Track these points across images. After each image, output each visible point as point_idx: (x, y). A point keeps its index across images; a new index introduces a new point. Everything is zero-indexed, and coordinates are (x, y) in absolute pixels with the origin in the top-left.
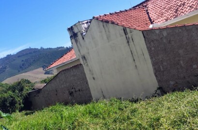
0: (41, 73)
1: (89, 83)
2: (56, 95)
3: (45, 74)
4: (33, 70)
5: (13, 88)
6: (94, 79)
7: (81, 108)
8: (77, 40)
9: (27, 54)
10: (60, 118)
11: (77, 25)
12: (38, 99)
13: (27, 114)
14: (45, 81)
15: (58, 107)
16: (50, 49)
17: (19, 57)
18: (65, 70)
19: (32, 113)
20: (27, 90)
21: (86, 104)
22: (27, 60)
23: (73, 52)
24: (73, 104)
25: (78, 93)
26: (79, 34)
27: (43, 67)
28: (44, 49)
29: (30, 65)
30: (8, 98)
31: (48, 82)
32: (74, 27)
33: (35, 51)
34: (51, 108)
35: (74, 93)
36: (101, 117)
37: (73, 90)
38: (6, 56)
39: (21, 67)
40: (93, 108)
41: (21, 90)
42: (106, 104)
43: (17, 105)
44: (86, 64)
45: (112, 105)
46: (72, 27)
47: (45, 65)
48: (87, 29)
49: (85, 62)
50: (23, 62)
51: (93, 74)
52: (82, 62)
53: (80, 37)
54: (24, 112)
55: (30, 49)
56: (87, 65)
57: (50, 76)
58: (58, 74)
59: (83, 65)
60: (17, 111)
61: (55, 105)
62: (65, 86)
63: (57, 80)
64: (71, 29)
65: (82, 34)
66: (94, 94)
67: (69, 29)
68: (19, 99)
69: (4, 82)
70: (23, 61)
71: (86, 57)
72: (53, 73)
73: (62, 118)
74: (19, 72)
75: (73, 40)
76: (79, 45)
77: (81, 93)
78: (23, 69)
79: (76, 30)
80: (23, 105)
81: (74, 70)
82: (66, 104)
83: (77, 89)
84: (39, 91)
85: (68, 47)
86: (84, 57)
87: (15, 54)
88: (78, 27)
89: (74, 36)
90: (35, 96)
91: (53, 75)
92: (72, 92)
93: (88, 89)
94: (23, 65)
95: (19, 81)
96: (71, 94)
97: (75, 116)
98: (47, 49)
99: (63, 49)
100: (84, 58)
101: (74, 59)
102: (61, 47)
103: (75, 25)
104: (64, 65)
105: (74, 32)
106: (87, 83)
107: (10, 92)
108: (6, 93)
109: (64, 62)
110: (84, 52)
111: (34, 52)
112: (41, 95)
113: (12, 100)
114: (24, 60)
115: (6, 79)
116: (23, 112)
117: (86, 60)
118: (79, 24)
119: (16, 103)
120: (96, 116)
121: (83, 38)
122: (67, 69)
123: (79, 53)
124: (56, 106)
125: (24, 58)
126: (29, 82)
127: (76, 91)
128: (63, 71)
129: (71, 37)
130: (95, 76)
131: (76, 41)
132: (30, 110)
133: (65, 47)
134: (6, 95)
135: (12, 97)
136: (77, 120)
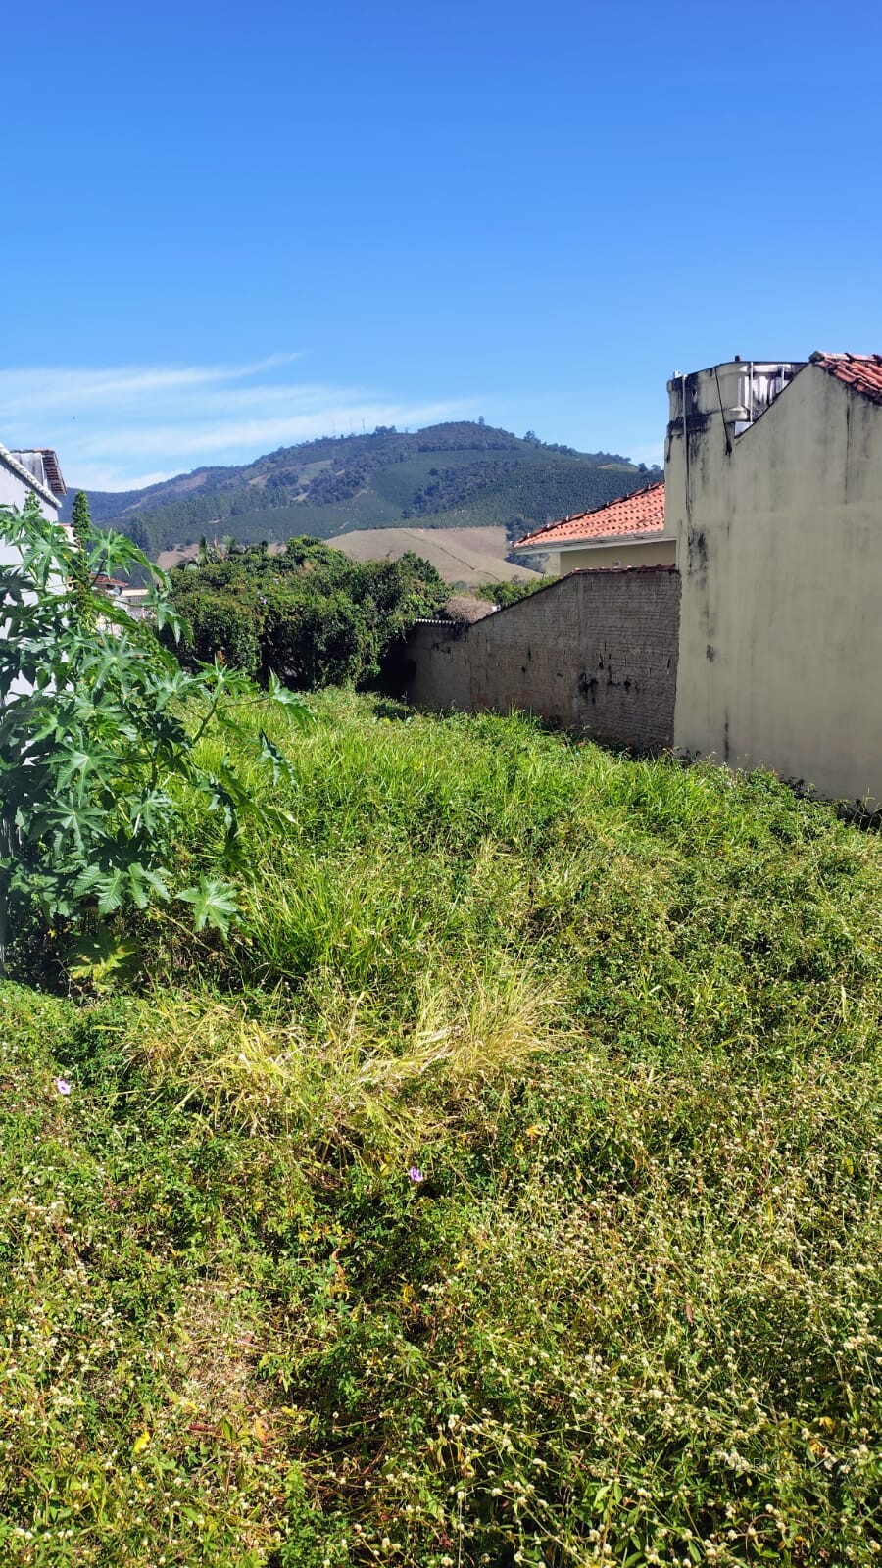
0: (493, 549)
1: (680, 668)
2: (524, 670)
3: (508, 560)
4: (464, 526)
5: (358, 585)
6: (710, 654)
7: (607, 769)
8: (696, 451)
9: (460, 448)
10: (502, 780)
11: (722, 372)
12: (446, 666)
13: (380, 712)
14: (496, 592)
15: (514, 729)
16: (564, 450)
17: (423, 449)
18: (595, 574)
19: (403, 716)
20: (414, 606)
21: (635, 755)
22: (450, 476)
23: (657, 499)
24: (576, 738)
25: (617, 693)
26: (716, 424)
27: (509, 527)
28: (537, 445)
29: (460, 500)
30: (329, 618)
31: (510, 601)
32: (703, 377)
33: (500, 441)
34: (482, 720)
35: (601, 688)
36: (682, 837)
37: (601, 676)
38: (372, 432)
39: (419, 499)
40: (660, 786)
41: (390, 601)
42: (721, 789)
43: (356, 660)
44: (697, 577)
45: (748, 799)
46: (693, 378)
47: (519, 522)
48: (762, 408)
49: (696, 565)
50: (433, 480)
51: (711, 633)
52: (682, 559)
53: (714, 435)
54: (373, 699)
55: (479, 429)
56: (704, 581)
57: (527, 575)
58: (559, 582)
59: (684, 580)
60: (350, 685)
61: (503, 714)
62: (574, 644)
63: (549, 607)
64: (685, 387)
65: (729, 425)
66: (688, 724)
67: (676, 385)
68: (369, 638)
69: (333, 544)
70: (434, 473)
71: (709, 541)
72: (544, 565)
73: (512, 781)
74: (405, 519)
75: (679, 445)
76: (696, 474)
77: (629, 699)
78: (423, 510)
79: (706, 399)
80: (377, 669)
81: (634, 586)
82: (551, 725)
83: (618, 678)
84: (457, 629)
85: (649, 467)
86: (701, 542)
87: (413, 431)
88: (725, 385)
89: (689, 424)
90: (436, 646)
91: (538, 576)
92: (594, 682)
93: (667, 692)
94: (431, 491)
95: (392, 560)
96: (587, 687)
97: (569, 794)
98: (554, 448)
99: (620, 467)
100: (699, 543)
101: (652, 535)
102: (617, 459)
103: (711, 371)
104: (601, 549)
105: (695, 406)
106: (672, 664)
107: (343, 597)
108: (327, 594)
109: (605, 534)
110: (709, 514)
111: (494, 447)
112: (460, 650)
113: (342, 634)
114: (441, 468)
115: (347, 530)
116: (371, 696)
117: (704, 557)
118: (732, 369)
119: (351, 648)
120: (660, 827)
121: (729, 449)
122: (608, 573)
123: (682, 514)
124: (503, 722)
125: (442, 463)
126: (431, 576)
127: (610, 683)
128: (585, 574)
129: (672, 426)
130: (718, 644)
131: (692, 452)
132: (397, 696)
133: (635, 462)
134: (323, 603)
135: (343, 619)
136: (573, 815)
